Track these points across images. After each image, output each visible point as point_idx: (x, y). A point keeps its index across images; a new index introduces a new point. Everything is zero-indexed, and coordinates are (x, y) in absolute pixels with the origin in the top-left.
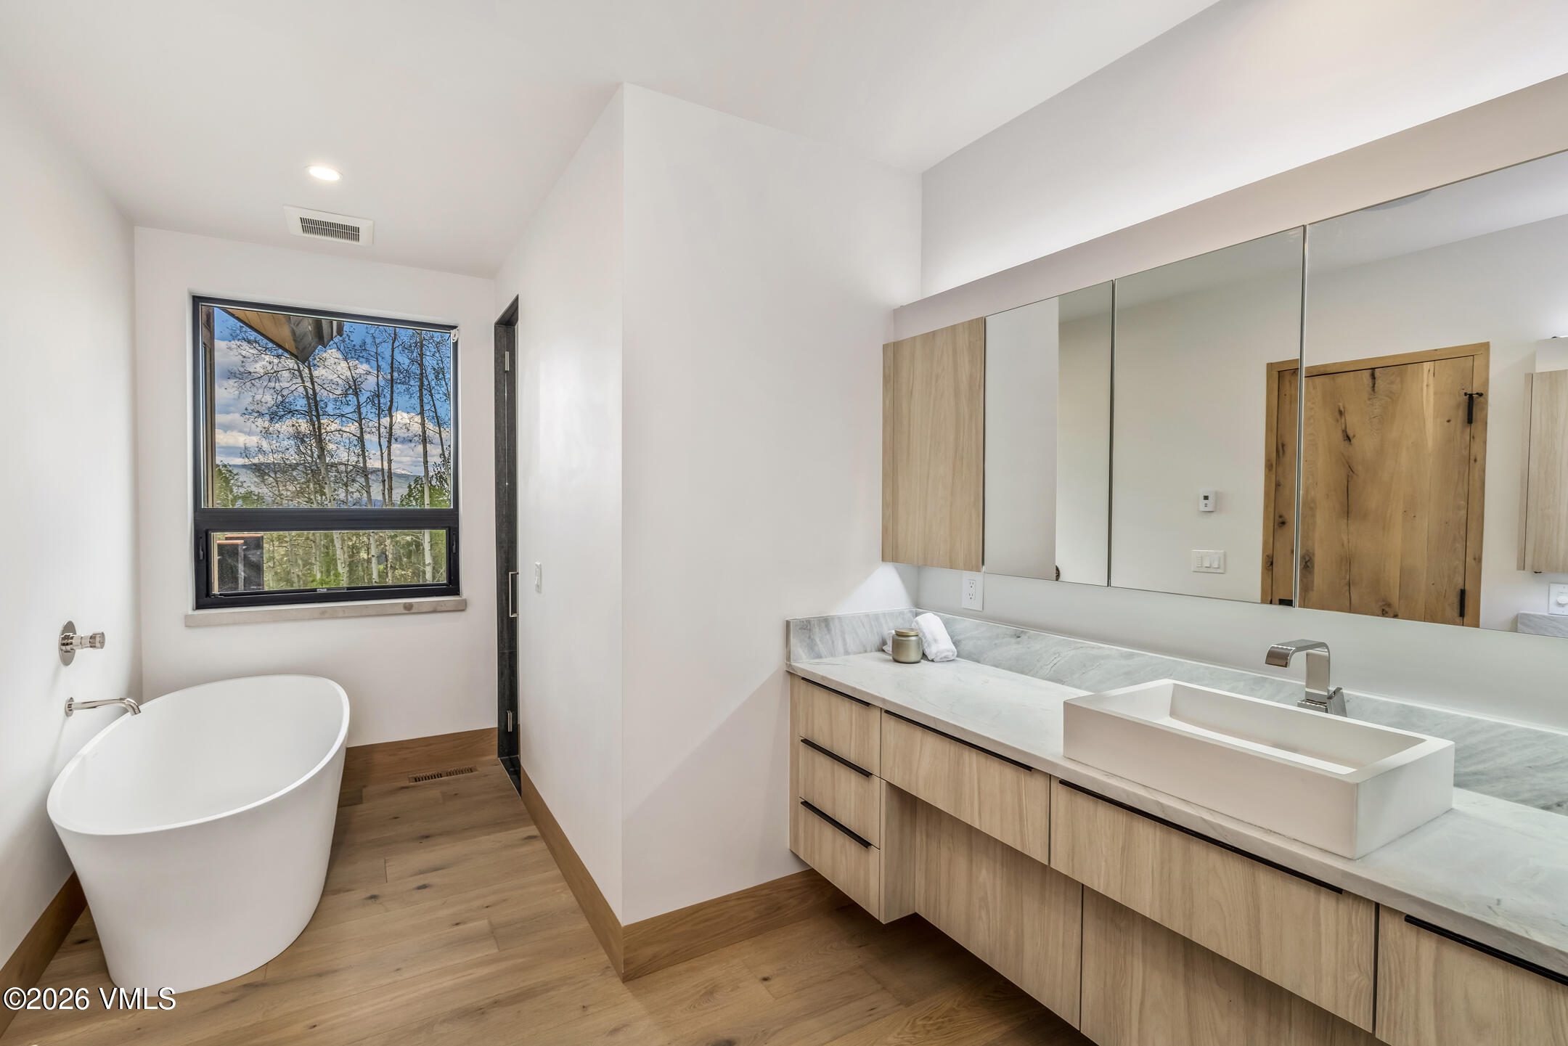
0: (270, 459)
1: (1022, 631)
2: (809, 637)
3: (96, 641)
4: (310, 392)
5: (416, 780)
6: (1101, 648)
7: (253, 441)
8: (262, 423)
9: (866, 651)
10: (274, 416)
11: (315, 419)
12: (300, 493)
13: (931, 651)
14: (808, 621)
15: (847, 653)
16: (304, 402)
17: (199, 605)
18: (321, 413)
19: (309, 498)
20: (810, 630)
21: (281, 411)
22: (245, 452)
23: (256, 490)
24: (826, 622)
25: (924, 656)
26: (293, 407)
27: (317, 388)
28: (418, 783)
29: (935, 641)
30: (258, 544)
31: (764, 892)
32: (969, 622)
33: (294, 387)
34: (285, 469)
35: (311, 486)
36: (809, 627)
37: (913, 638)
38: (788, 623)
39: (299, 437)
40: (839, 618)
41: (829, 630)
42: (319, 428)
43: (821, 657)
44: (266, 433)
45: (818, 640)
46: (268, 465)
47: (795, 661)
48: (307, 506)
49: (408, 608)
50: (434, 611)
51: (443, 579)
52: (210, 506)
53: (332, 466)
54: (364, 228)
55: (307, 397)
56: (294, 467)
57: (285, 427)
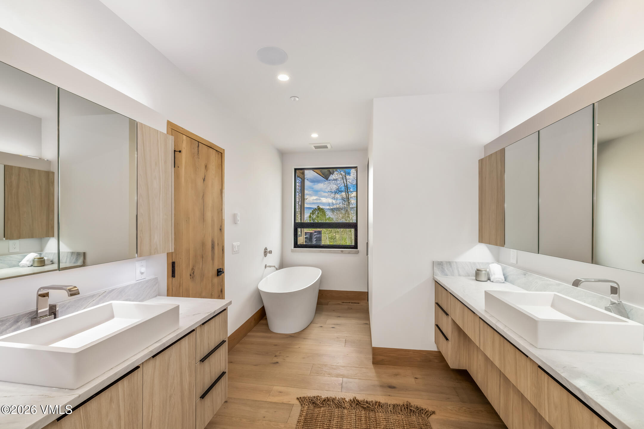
0: (335, 207)
1: (526, 273)
2: (442, 268)
3: (270, 252)
4: (346, 184)
5: (343, 303)
6: (550, 281)
7: (330, 201)
8: (333, 195)
9: (469, 276)
10: (335, 193)
11: (347, 193)
12: (343, 217)
13: (492, 278)
14: (442, 262)
15: (459, 275)
16: (344, 188)
17: (295, 247)
18: (349, 191)
19: (346, 219)
20: (442, 265)
21: (338, 191)
22: (329, 204)
23: (331, 217)
24: (450, 263)
25: (489, 279)
26: (341, 190)
27: (348, 183)
28: (343, 304)
29: (494, 274)
30: (320, 233)
31: (424, 353)
32: (511, 268)
33: (341, 183)
34: (338, 209)
35: (346, 215)
36: (442, 264)
37: (484, 272)
38: (433, 261)
39: (343, 199)
40: (456, 262)
41: (451, 266)
42: (348, 196)
43: (447, 275)
44: (334, 198)
45: (446, 269)
46: (335, 208)
47: (436, 275)
48: (346, 222)
49: (342, 251)
50: (349, 253)
51: (353, 244)
52: (303, 222)
53: (352, 208)
54: (329, 146)
55: (345, 186)
56: (342, 209)
57: (338, 196)
